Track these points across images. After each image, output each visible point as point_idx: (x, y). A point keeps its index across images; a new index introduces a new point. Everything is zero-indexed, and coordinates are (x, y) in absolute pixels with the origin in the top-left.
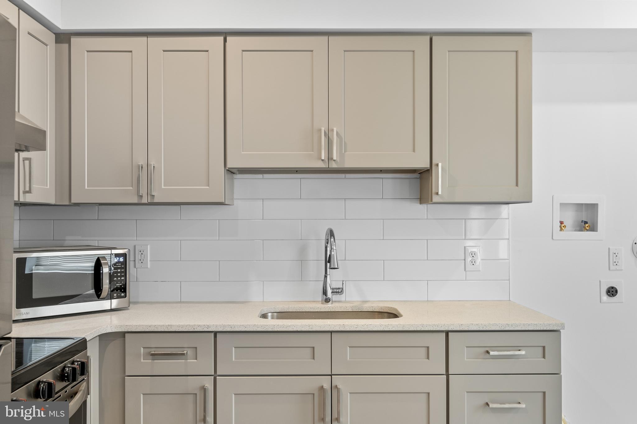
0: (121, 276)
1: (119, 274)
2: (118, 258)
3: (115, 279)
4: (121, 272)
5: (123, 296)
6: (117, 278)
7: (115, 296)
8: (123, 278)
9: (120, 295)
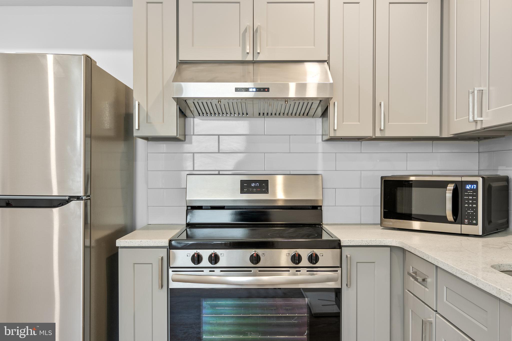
0: (472, 204)
1: (471, 201)
2: (470, 186)
3: (466, 205)
4: (472, 200)
5: (474, 223)
6: (469, 205)
7: (466, 222)
8: (474, 206)
9: (472, 221)
